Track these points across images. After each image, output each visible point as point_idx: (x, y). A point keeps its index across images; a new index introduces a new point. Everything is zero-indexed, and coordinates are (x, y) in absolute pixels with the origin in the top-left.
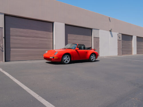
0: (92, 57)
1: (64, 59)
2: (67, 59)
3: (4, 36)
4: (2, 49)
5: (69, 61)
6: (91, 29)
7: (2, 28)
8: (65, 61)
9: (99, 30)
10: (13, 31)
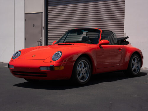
0: (133, 62)
1: (79, 69)
2: (84, 72)
5: (87, 77)
8: (79, 75)
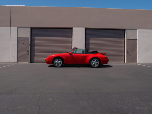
3: (29, 44)
4: (28, 53)
6: (124, 30)
7: (29, 38)
9: (137, 29)
10: (37, 39)
